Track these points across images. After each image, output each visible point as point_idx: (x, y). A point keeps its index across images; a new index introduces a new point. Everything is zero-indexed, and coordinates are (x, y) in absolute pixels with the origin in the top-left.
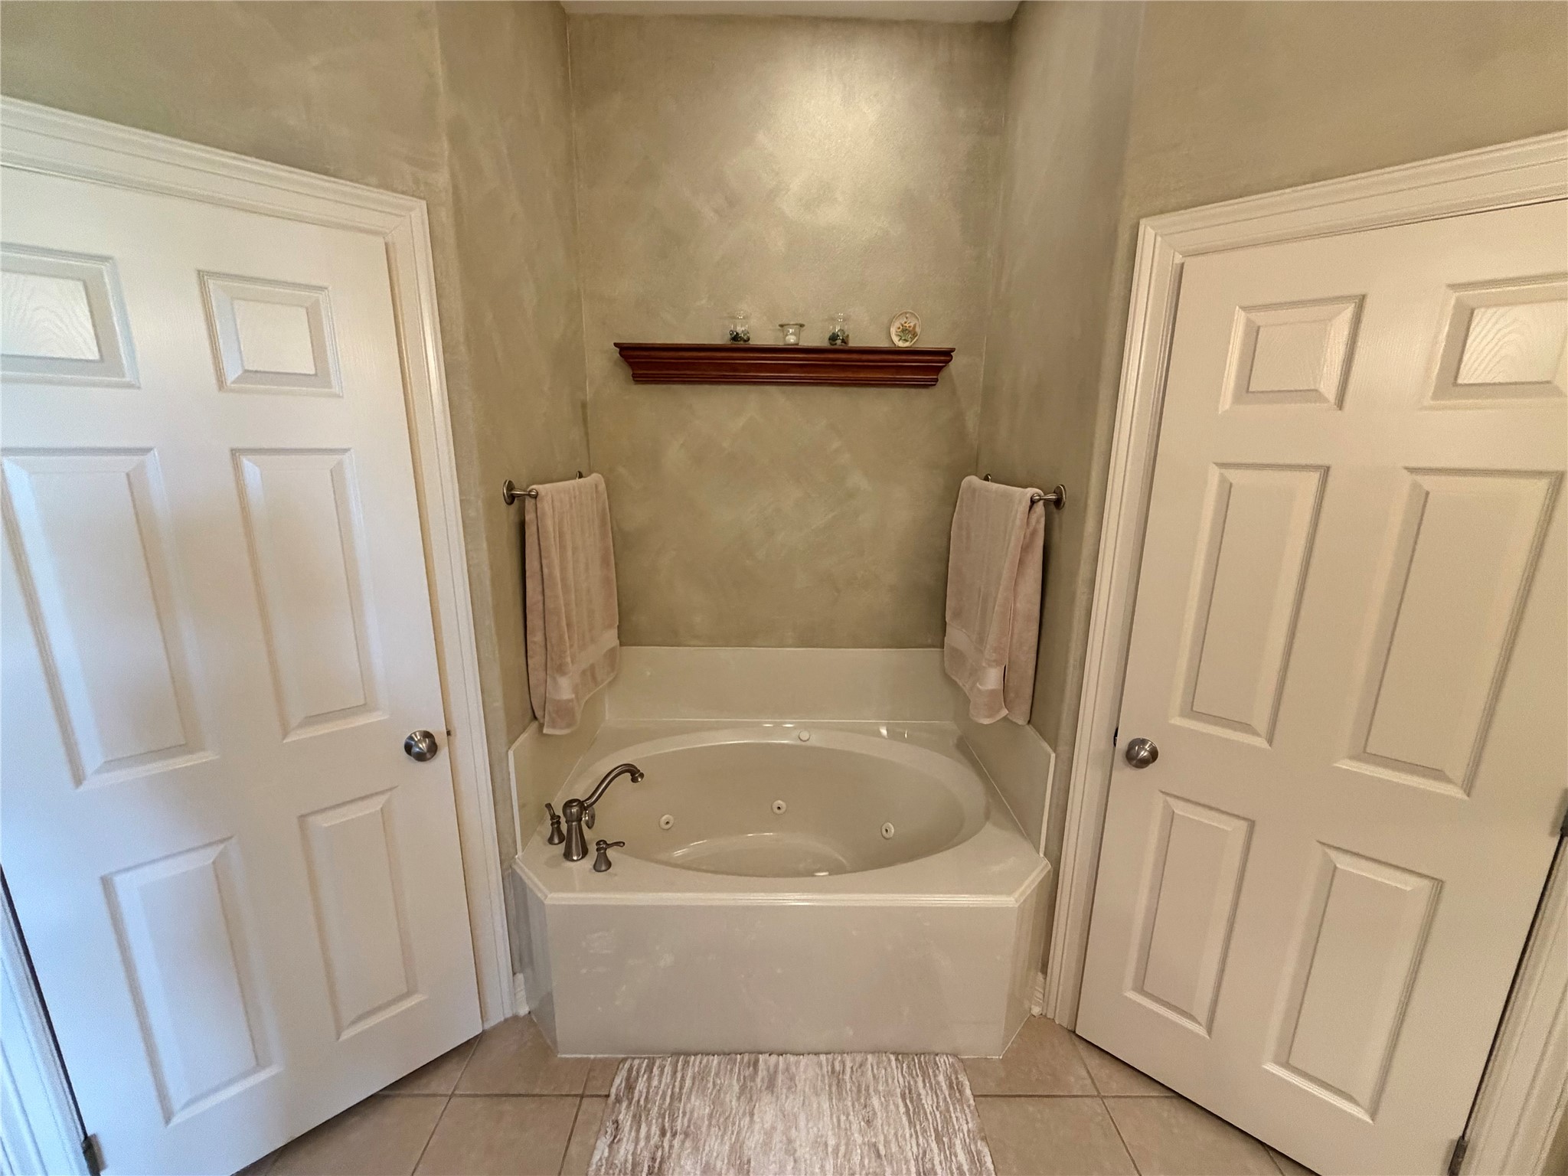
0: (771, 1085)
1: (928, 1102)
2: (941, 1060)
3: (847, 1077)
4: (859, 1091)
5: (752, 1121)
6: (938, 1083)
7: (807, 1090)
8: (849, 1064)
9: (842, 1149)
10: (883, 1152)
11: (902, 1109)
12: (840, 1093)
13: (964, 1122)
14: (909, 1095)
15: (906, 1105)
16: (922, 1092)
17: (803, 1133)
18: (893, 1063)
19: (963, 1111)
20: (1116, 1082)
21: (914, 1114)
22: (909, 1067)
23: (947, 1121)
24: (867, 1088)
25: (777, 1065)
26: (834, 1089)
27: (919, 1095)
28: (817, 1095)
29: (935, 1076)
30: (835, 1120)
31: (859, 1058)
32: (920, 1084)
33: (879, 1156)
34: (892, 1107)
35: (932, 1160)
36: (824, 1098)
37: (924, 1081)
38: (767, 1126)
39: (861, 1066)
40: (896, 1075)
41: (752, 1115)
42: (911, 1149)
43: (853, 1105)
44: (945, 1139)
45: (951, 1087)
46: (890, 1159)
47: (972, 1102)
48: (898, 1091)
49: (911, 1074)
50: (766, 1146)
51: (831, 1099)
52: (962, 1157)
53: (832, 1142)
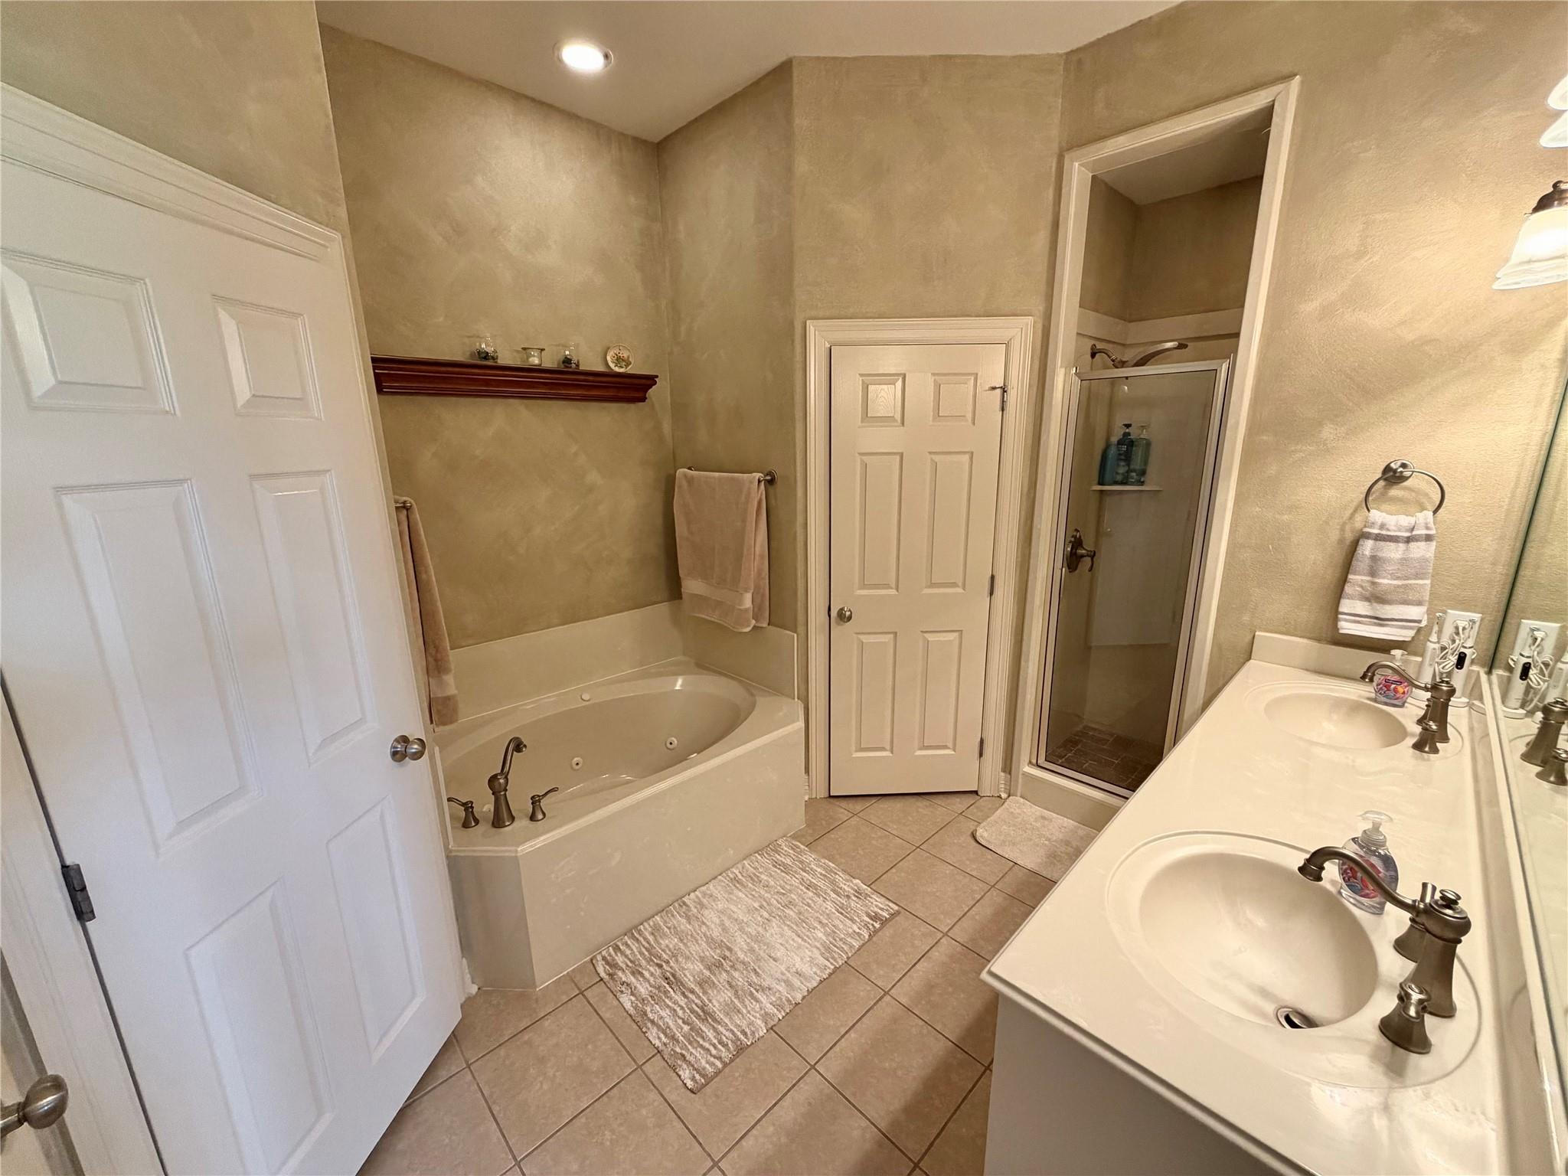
0: (702, 905)
1: (788, 861)
2: (780, 842)
3: (740, 877)
4: (752, 878)
5: (707, 926)
6: (786, 851)
7: (724, 895)
8: (737, 872)
9: (764, 904)
10: (784, 892)
11: (779, 871)
12: (742, 885)
13: (809, 857)
14: (776, 864)
15: (779, 869)
16: (781, 859)
17: (739, 912)
18: (759, 857)
19: (806, 854)
20: (858, 806)
21: (786, 869)
22: (767, 854)
23: (802, 862)
24: (755, 875)
25: (697, 897)
26: (738, 885)
27: (781, 861)
28: (730, 893)
29: (782, 849)
30: (750, 896)
31: (740, 866)
32: (778, 857)
33: (784, 894)
34: (773, 873)
35: (808, 879)
36: (736, 891)
37: (779, 855)
38: (718, 921)
39: (743, 868)
40: (766, 861)
41: (704, 923)
42: (795, 882)
43: (754, 885)
44: (807, 869)
45: (792, 849)
46: (790, 891)
47: (806, 849)
48: (770, 866)
49: (771, 856)
50: (725, 930)
51: (740, 890)
52: (819, 870)
53: (756, 905)
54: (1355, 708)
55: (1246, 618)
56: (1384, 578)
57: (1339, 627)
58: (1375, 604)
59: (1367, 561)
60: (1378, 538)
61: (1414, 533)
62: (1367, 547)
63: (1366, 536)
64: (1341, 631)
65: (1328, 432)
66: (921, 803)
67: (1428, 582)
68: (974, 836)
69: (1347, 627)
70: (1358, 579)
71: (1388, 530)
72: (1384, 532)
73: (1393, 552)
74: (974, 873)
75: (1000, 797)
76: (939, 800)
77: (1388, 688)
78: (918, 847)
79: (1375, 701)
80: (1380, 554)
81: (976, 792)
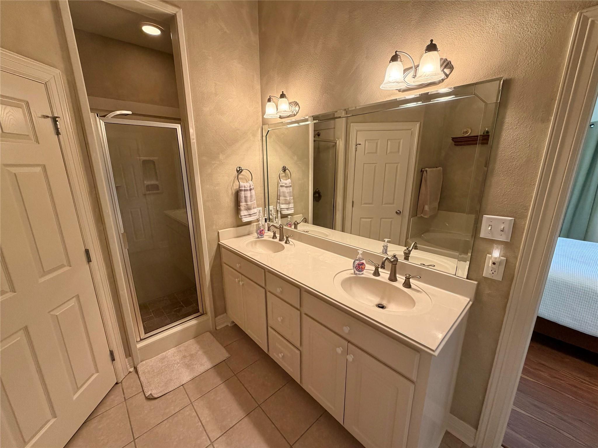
54: (256, 242)
55: (214, 227)
56: (249, 202)
57: (242, 220)
58: (249, 211)
59: (244, 198)
60: (245, 190)
61: (251, 188)
62: (243, 194)
63: (241, 190)
64: (244, 221)
65: (221, 157)
66: (94, 423)
67: (255, 201)
68: (151, 398)
69: (245, 220)
70: (243, 204)
71: (246, 188)
72: (246, 189)
73: (248, 194)
74: (177, 410)
75: (130, 372)
76: (102, 410)
77: (261, 233)
78: (134, 440)
79: (258, 238)
80: (246, 195)
81: (117, 383)
